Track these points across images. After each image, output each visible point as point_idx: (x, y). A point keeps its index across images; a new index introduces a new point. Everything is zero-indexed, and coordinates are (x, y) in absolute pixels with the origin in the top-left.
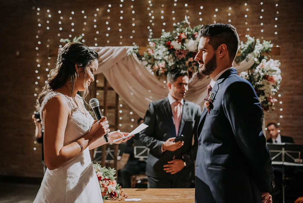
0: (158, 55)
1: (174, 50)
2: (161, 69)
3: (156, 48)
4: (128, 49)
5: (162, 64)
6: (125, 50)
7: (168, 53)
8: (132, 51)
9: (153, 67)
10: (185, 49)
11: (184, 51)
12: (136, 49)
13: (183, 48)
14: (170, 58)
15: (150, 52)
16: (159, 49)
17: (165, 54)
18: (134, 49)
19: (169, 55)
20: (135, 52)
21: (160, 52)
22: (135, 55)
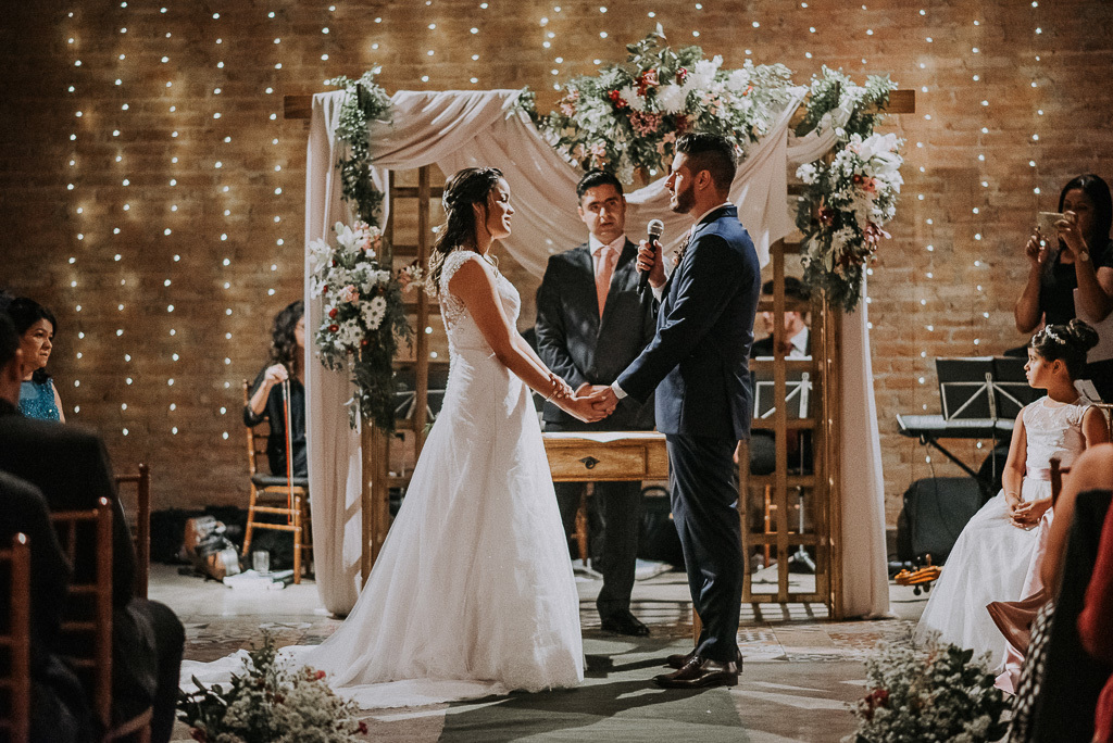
0: (587, 120)
1: (628, 110)
2: (594, 158)
3: (583, 101)
4: (504, 98)
5: (598, 148)
6: (498, 101)
7: (612, 120)
8: (516, 102)
9: (574, 150)
10: (655, 111)
11: (654, 116)
12: (526, 99)
13: (651, 110)
14: (617, 133)
15: (567, 110)
16: (590, 108)
17: (605, 122)
18: (521, 98)
19: (616, 124)
20: (525, 108)
21: (594, 116)
22: (525, 117)
